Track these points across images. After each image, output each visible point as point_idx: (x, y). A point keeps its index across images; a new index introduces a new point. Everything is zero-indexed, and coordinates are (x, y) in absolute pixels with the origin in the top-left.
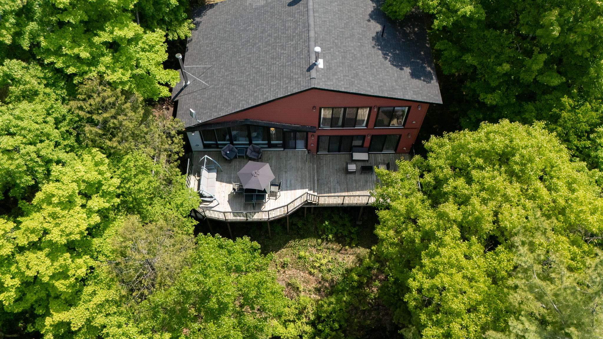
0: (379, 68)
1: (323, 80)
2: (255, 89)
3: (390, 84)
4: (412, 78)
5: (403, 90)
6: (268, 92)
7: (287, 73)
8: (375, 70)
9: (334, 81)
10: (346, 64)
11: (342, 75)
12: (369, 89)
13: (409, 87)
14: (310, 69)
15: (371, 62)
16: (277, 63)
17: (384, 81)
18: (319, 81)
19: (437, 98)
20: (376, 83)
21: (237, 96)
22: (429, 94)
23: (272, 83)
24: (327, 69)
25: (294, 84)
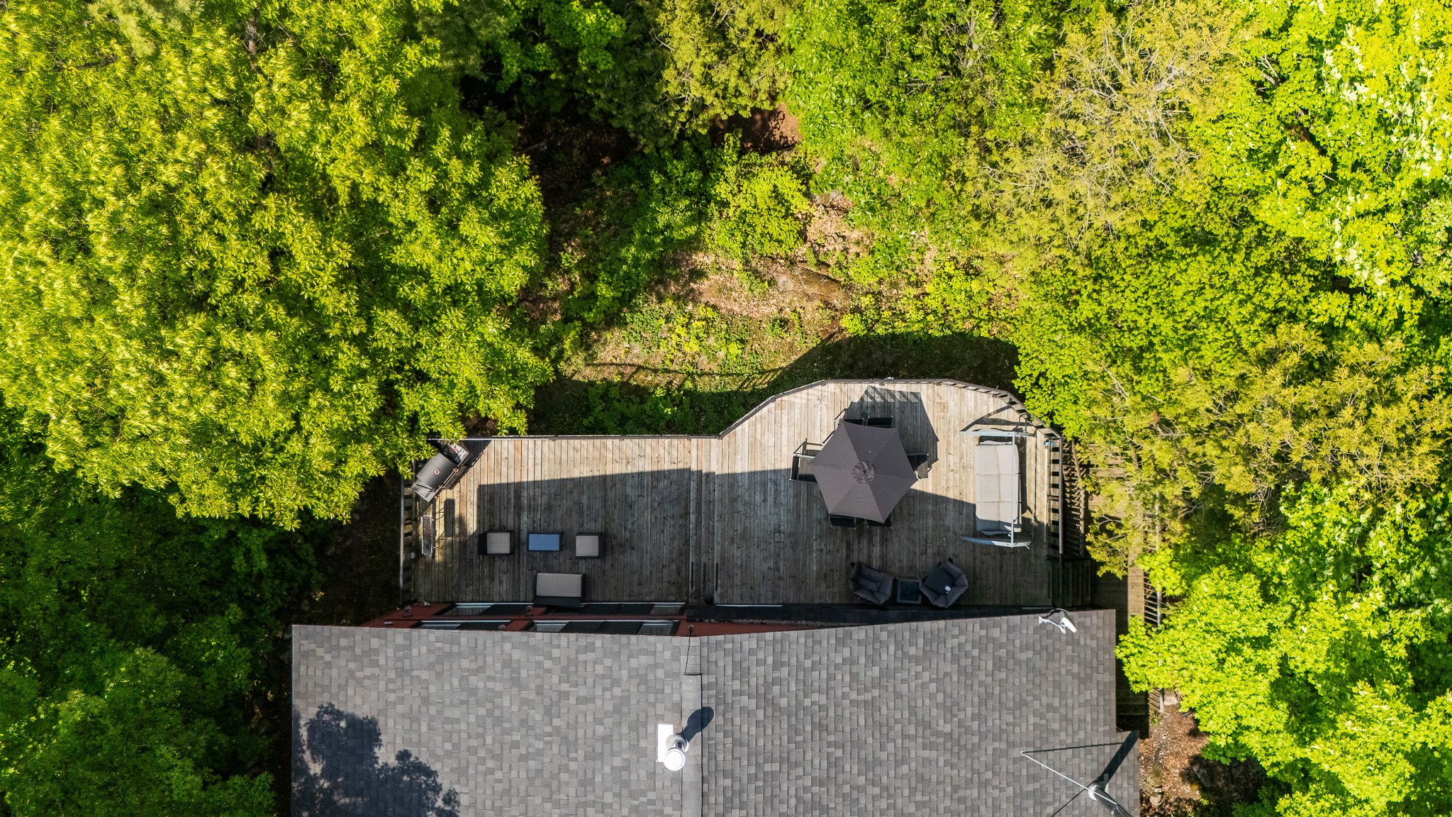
0: (472, 751)
1: (660, 673)
2: (876, 692)
3: (447, 687)
4: (373, 722)
5: (407, 665)
6: (837, 667)
7: (777, 726)
8: (489, 740)
9: (625, 673)
10: (581, 753)
11: (599, 702)
12: (517, 655)
13: (390, 681)
14: (701, 719)
15: (499, 775)
16: (808, 782)
17: (464, 696)
18: (675, 667)
19: (307, 645)
20: (490, 685)
21: (933, 686)
22: (328, 658)
23: (823, 700)
24: (645, 725)
25: (753, 671)
